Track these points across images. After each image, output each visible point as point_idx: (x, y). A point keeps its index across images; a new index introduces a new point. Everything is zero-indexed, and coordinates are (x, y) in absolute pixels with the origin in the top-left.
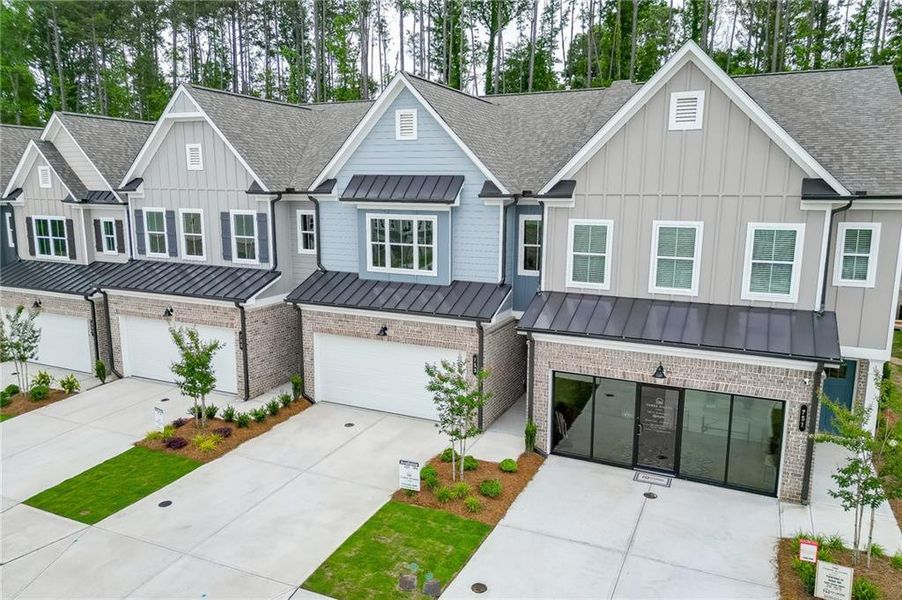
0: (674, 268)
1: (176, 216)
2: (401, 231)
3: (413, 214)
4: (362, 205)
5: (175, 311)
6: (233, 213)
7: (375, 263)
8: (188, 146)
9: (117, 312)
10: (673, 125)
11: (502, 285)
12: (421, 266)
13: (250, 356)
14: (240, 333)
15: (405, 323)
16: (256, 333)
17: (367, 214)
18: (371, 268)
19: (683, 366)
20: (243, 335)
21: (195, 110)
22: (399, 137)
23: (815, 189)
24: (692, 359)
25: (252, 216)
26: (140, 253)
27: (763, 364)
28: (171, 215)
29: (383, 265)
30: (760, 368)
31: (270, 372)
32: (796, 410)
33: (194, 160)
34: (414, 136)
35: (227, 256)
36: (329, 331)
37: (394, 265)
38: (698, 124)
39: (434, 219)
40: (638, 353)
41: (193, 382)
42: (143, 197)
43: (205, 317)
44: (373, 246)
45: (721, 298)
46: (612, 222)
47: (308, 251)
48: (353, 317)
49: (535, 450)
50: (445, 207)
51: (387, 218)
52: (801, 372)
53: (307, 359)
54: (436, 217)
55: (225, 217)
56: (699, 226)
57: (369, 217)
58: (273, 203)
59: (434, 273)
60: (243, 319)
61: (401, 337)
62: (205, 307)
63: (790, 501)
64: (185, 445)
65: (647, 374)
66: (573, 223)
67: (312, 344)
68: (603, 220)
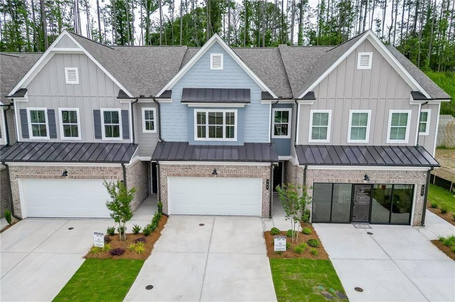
0: (359, 131)
1: (55, 112)
2: (216, 118)
3: (224, 109)
4: (190, 105)
5: (69, 172)
6: (102, 110)
7: (199, 136)
8: (66, 69)
9: (17, 177)
10: (359, 67)
12: (228, 136)
14: (121, 181)
15: (227, 166)
16: (130, 180)
17: (195, 110)
18: (196, 138)
20: (124, 182)
21: (76, 46)
22: (212, 68)
23: (417, 95)
24: (379, 171)
25: (118, 112)
26: (23, 137)
27: (408, 170)
28: (51, 113)
29: (204, 136)
30: (407, 171)
32: (420, 188)
33: (72, 78)
34: (222, 68)
35: (98, 136)
36: (179, 175)
37: (210, 136)
38: (369, 67)
39: (236, 111)
40: (355, 170)
42: (27, 101)
43: (94, 174)
45: (378, 143)
46: (331, 111)
47: (150, 131)
48: (194, 166)
50: (242, 105)
51: (207, 111)
52: (422, 171)
54: (237, 110)
55: (96, 113)
56: (369, 112)
57: (196, 111)
58: (133, 104)
59: (235, 139)
60: (124, 173)
61: (225, 174)
62: (94, 168)
63: (417, 225)
64: (124, 252)
65: (359, 179)
66: (312, 112)
67: (167, 183)
68: (327, 110)
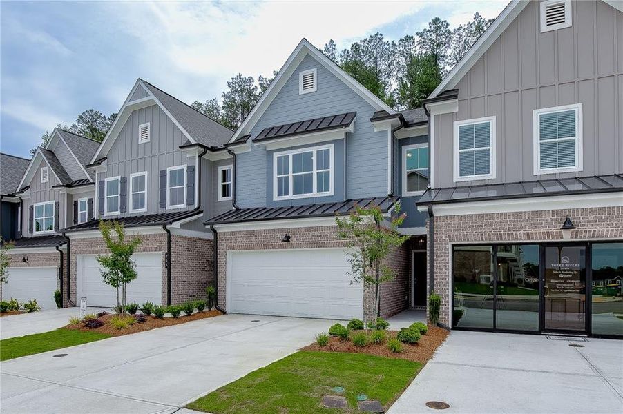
1: (127, 180)
3: (314, 146)
6: (169, 170)
7: (280, 193)
8: (140, 126)
9: (76, 253)
10: (544, 28)
11: (391, 196)
12: (320, 189)
13: (173, 274)
14: (166, 254)
15: (307, 230)
16: (180, 255)
17: (274, 154)
18: (276, 197)
19: (591, 217)
20: (168, 255)
21: (147, 96)
22: (301, 93)
24: (600, 209)
25: (183, 170)
26: (100, 214)
28: (124, 181)
29: (287, 194)
31: (190, 292)
33: (144, 136)
34: (314, 89)
35: (163, 205)
36: (240, 248)
37: (295, 193)
38: (568, 25)
39: (331, 147)
41: (117, 274)
42: (106, 171)
44: (279, 178)
46: (494, 118)
47: (226, 199)
48: (260, 232)
49: (439, 325)
50: (341, 134)
51: (291, 153)
53: (220, 275)
54: (333, 145)
55: (163, 174)
56: (578, 108)
57: (276, 156)
58: (200, 157)
59: (331, 193)
60: (169, 241)
61: (303, 243)
64: (101, 325)
65: (553, 230)
66: (457, 125)
67: (226, 261)
68: (487, 118)
